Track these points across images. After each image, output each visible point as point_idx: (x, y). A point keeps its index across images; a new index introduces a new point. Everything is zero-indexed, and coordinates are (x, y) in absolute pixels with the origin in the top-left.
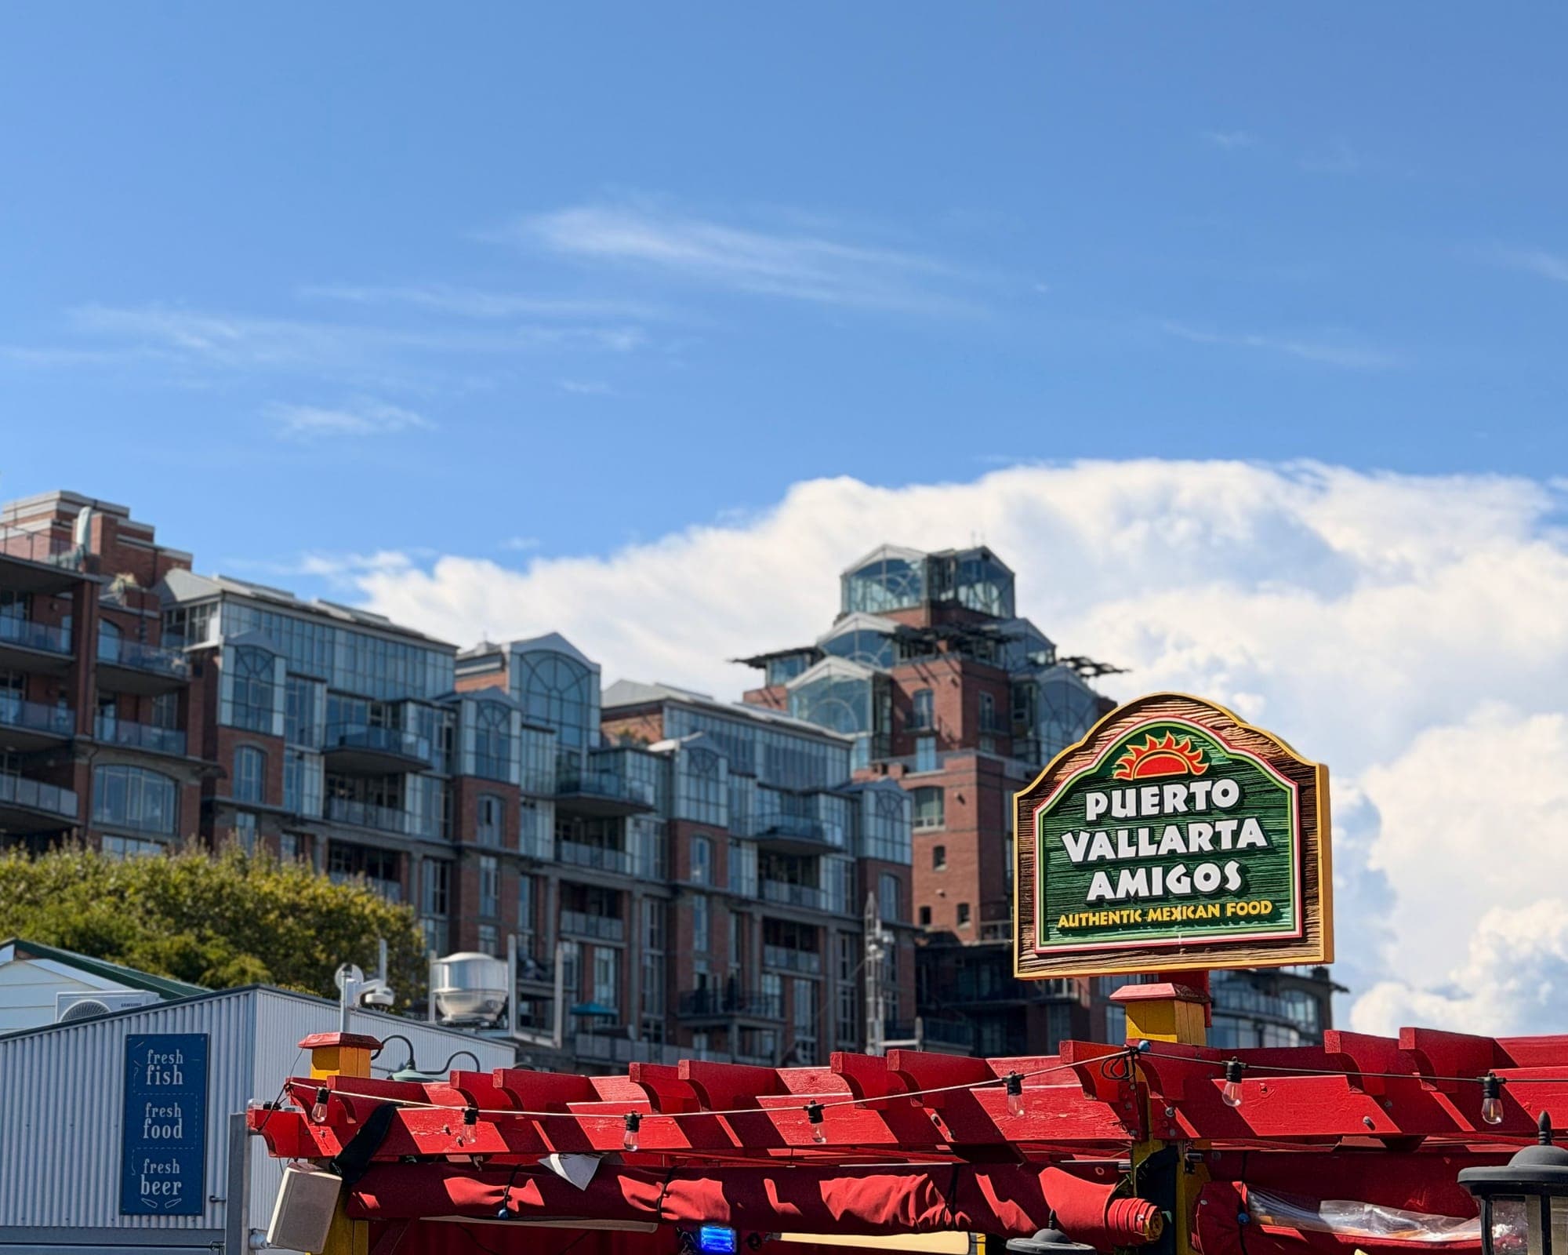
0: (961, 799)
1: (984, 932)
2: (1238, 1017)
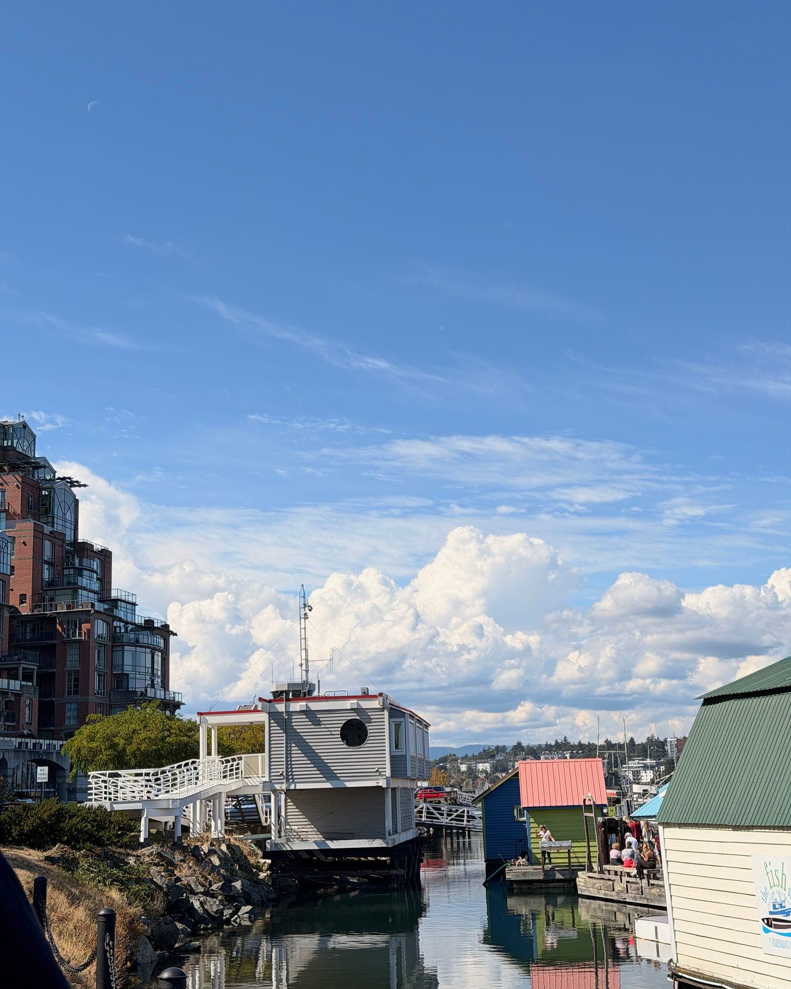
0: (24, 543)
1: (34, 608)
2: (146, 647)
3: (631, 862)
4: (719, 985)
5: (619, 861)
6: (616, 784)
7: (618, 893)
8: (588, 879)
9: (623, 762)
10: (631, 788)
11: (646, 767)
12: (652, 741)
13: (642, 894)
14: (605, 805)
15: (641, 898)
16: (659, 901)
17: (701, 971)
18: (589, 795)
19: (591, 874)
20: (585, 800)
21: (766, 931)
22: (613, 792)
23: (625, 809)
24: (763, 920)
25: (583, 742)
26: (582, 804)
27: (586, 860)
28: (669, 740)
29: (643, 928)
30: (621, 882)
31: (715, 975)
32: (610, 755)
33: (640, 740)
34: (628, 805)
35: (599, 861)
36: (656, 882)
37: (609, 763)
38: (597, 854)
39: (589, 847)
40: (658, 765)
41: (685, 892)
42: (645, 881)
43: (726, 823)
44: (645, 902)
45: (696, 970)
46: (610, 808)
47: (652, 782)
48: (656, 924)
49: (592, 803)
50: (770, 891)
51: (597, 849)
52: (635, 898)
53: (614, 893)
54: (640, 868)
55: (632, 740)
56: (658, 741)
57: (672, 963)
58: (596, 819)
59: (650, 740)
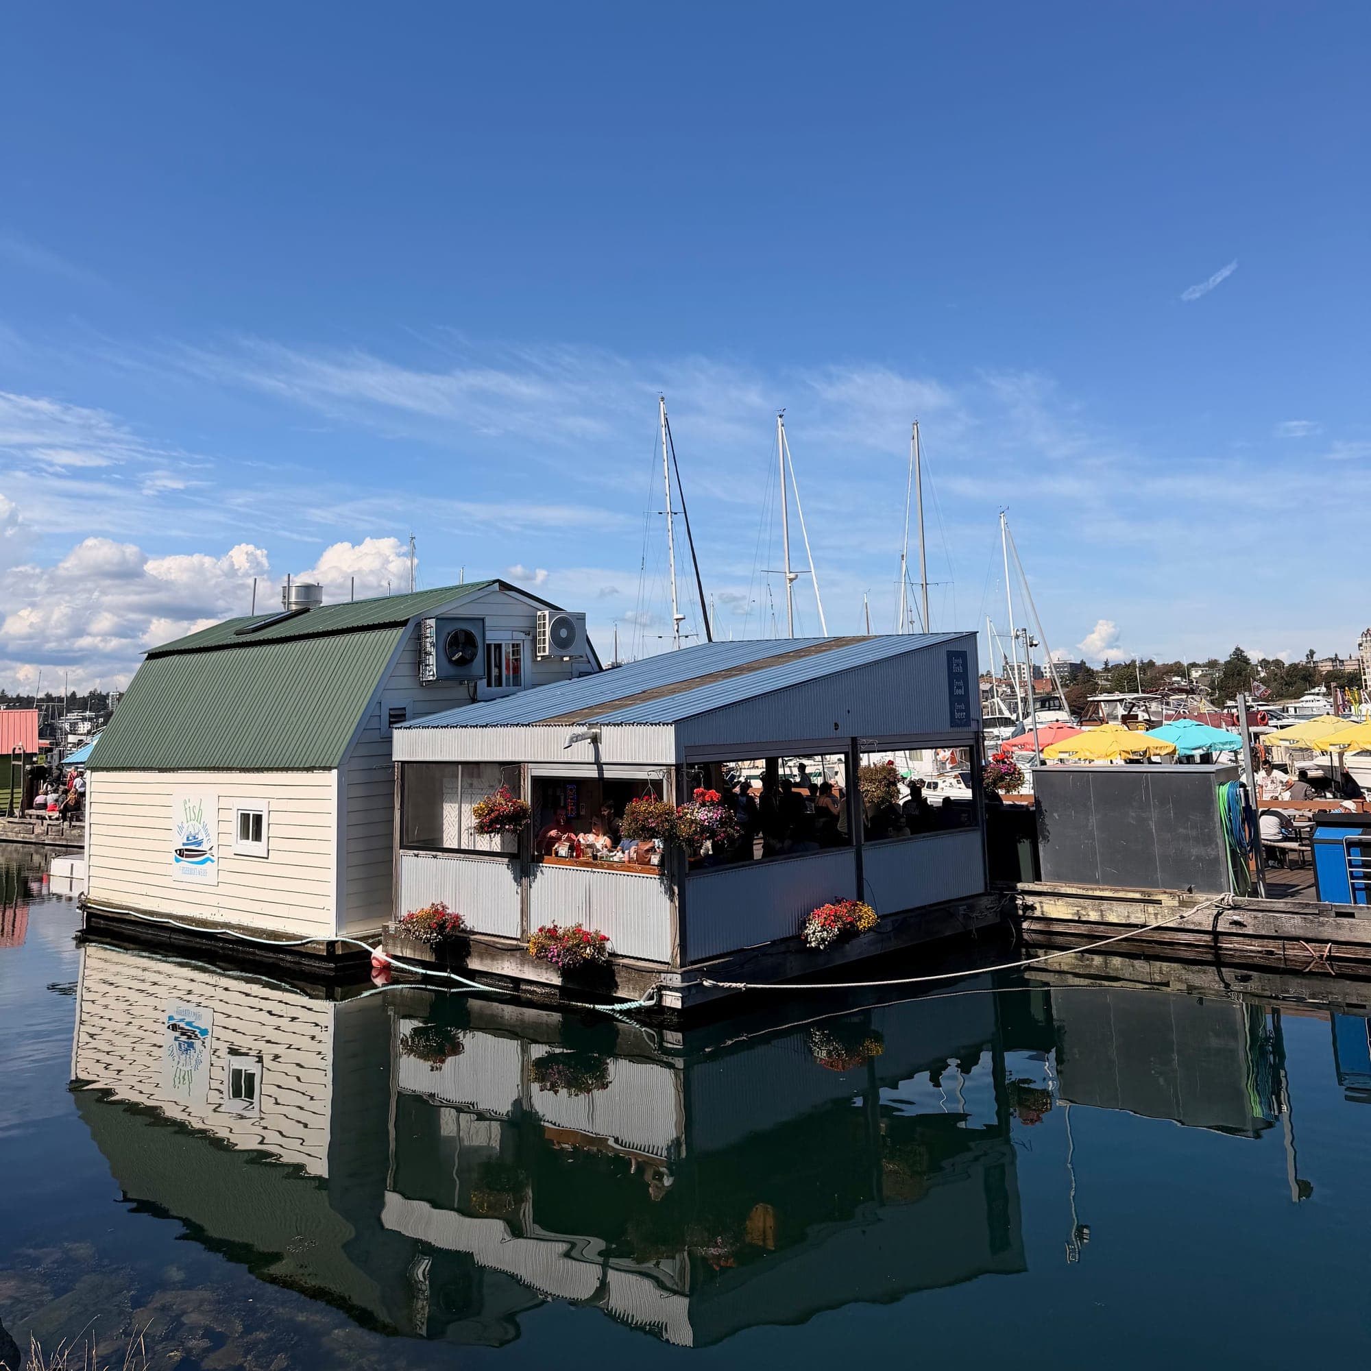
3: (55, 806)
4: (127, 912)
5: (44, 806)
6: (50, 735)
7: (37, 836)
8: (7, 824)
9: (60, 715)
10: (66, 739)
11: (84, 719)
12: (94, 695)
13: (63, 835)
14: (35, 754)
15: (60, 839)
16: (78, 841)
17: (110, 901)
18: (20, 744)
19: (11, 819)
20: (15, 749)
21: (177, 861)
22: (46, 742)
23: (56, 757)
24: (176, 851)
25: (21, 695)
26: (11, 752)
27: (8, 806)
28: (111, 694)
29: (59, 866)
30: (42, 825)
31: (124, 904)
32: (48, 707)
33: (82, 693)
34: (60, 754)
35: (22, 807)
36: (78, 824)
37: (46, 716)
38: (20, 800)
39: (12, 793)
40: (97, 717)
41: (104, 830)
42: (66, 823)
43: (154, 766)
44: (64, 843)
45: (106, 900)
46: (40, 756)
47: (89, 733)
48: (73, 862)
49: (22, 752)
50: (185, 825)
51: (21, 795)
52: (54, 839)
53: (33, 836)
54: (64, 812)
55: (74, 694)
56: (100, 695)
57: (82, 896)
58: (24, 767)
59: (93, 695)
